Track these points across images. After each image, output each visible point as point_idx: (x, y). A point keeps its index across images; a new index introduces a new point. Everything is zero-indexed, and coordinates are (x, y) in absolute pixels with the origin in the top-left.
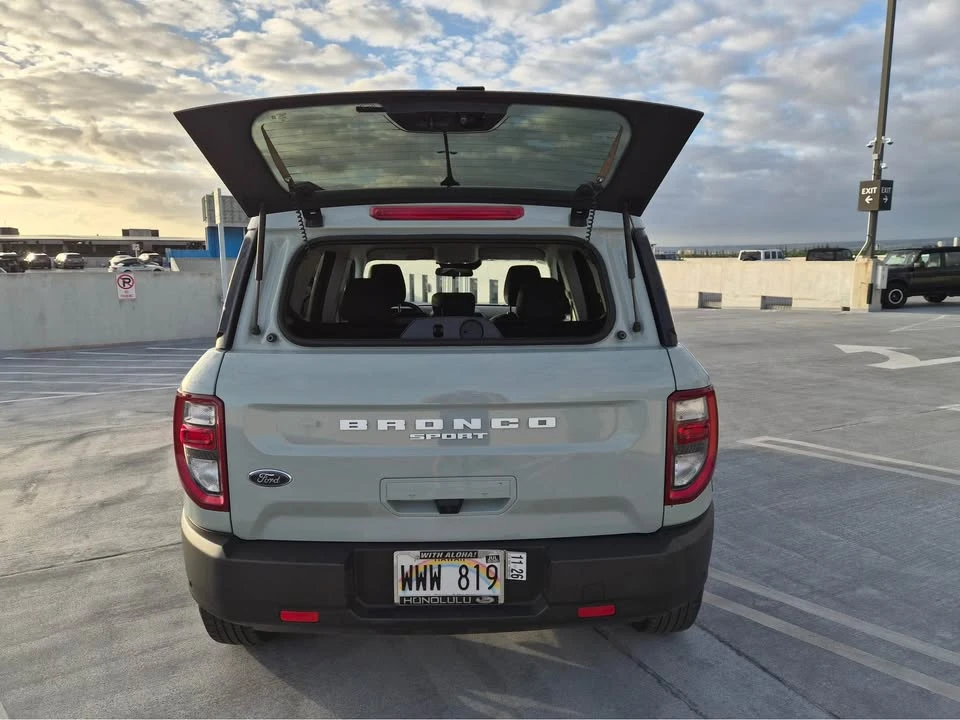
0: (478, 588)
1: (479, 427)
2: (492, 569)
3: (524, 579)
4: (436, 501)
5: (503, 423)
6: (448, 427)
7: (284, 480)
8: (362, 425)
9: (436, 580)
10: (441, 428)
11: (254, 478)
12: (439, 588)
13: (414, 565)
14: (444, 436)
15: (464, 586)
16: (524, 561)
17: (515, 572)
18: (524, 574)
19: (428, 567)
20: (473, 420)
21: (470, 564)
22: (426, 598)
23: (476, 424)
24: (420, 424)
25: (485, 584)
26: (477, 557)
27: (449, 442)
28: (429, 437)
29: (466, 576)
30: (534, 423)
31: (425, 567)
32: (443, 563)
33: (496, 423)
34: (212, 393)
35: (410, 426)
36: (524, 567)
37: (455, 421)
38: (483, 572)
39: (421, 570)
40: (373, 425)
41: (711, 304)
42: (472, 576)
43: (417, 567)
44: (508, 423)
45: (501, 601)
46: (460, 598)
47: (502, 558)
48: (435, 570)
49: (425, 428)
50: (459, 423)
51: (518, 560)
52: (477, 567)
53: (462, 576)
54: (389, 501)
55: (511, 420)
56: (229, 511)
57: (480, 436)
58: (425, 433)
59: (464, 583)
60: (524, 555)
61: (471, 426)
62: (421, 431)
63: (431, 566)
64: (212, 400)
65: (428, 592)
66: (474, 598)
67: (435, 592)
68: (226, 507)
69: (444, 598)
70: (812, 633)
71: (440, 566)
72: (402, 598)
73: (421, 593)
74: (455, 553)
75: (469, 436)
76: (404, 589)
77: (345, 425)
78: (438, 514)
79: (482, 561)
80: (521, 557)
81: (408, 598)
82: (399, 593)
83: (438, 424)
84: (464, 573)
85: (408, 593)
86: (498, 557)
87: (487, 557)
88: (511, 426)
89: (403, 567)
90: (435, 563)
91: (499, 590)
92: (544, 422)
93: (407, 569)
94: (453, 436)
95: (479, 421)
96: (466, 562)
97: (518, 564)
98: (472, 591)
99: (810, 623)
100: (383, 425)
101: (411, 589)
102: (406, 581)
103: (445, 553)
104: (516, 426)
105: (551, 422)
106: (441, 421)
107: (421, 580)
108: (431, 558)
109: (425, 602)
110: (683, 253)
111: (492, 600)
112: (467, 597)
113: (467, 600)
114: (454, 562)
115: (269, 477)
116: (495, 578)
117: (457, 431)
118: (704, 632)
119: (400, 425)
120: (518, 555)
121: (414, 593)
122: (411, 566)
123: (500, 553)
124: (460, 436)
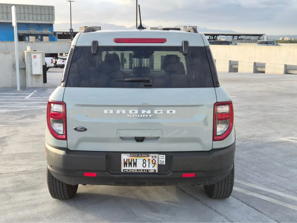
0: (149, 167)
1: (150, 113)
2: (154, 161)
3: (165, 164)
4: (135, 137)
5: (158, 112)
6: (140, 113)
7: (85, 130)
8: (111, 112)
9: (135, 164)
10: (137, 113)
11: (76, 129)
12: (136, 167)
13: (128, 159)
14: (138, 116)
15: (144, 166)
16: (165, 158)
17: (161, 162)
18: (165, 162)
19: (133, 160)
20: (148, 111)
21: (147, 159)
22: (132, 170)
23: (149, 112)
24: (131, 112)
25: (151, 165)
26: (149, 156)
27: (140, 118)
28: (133, 116)
29: (145, 163)
30: (168, 112)
31: (132, 159)
32: (137, 158)
33: (156, 112)
34: (62, 101)
35: (127, 112)
36: (164, 160)
37: (142, 111)
38: (151, 162)
39: (130, 160)
40: (115, 112)
41: (291, 72)
42: (147, 163)
43: (129, 159)
44: (160, 112)
45: (157, 171)
46: (143, 170)
47: (157, 157)
48: (135, 161)
49: (132, 113)
50: (143, 112)
51: (163, 158)
52: (149, 160)
53: (144, 163)
54: (120, 137)
55: (160, 111)
56: (67, 140)
57: (150, 116)
58: (132, 115)
59: (144, 165)
60: (164, 156)
61: (148, 113)
62: (131, 114)
63: (133, 159)
64: (62, 103)
65: (132, 168)
66: (148, 170)
67: (135, 168)
68: (66, 139)
69: (138, 170)
70: (279, 201)
71: (136, 159)
72: (124, 170)
73: (130, 168)
74: (142, 155)
75: (147, 116)
76: (124, 167)
77: (106, 112)
78: (136, 142)
79: (150, 158)
80: (163, 157)
81: (126, 170)
82: (123, 168)
83: (136, 112)
84: (144, 162)
85: (126, 168)
86: (156, 157)
87: (152, 157)
88: (161, 113)
89: (124, 159)
90: (135, 158)
91: (156, 168)
92: (172, 112)
93: (125, 160)
94: (141, 116)
95: (150, 111)
96: (145, 158)
97: (162, 159)
98: (147, 168)
99: (281, 199)
100: (118, 112)
101: (127, 167)
102: (125, 164)
103: (138, 155)
104: (162, 113)
105: (174, 112)
106: (137, 111)
107: (130, 164)
108: (134, 156)
109: (131, 171)
110: (283, 39)
111: (154, 171)
112: (145, 170)
113: (145, 171)
114: (141, 158)
115: (81, 129)
116: (155, 164)
117: (143, 114)
118: (237, 200)
119: (124, 112)
120: (162, 156)
121: (128, 168)
122: (127, 159)
123: (157, 155)
124: (144, 116)
